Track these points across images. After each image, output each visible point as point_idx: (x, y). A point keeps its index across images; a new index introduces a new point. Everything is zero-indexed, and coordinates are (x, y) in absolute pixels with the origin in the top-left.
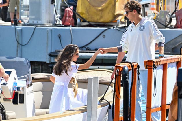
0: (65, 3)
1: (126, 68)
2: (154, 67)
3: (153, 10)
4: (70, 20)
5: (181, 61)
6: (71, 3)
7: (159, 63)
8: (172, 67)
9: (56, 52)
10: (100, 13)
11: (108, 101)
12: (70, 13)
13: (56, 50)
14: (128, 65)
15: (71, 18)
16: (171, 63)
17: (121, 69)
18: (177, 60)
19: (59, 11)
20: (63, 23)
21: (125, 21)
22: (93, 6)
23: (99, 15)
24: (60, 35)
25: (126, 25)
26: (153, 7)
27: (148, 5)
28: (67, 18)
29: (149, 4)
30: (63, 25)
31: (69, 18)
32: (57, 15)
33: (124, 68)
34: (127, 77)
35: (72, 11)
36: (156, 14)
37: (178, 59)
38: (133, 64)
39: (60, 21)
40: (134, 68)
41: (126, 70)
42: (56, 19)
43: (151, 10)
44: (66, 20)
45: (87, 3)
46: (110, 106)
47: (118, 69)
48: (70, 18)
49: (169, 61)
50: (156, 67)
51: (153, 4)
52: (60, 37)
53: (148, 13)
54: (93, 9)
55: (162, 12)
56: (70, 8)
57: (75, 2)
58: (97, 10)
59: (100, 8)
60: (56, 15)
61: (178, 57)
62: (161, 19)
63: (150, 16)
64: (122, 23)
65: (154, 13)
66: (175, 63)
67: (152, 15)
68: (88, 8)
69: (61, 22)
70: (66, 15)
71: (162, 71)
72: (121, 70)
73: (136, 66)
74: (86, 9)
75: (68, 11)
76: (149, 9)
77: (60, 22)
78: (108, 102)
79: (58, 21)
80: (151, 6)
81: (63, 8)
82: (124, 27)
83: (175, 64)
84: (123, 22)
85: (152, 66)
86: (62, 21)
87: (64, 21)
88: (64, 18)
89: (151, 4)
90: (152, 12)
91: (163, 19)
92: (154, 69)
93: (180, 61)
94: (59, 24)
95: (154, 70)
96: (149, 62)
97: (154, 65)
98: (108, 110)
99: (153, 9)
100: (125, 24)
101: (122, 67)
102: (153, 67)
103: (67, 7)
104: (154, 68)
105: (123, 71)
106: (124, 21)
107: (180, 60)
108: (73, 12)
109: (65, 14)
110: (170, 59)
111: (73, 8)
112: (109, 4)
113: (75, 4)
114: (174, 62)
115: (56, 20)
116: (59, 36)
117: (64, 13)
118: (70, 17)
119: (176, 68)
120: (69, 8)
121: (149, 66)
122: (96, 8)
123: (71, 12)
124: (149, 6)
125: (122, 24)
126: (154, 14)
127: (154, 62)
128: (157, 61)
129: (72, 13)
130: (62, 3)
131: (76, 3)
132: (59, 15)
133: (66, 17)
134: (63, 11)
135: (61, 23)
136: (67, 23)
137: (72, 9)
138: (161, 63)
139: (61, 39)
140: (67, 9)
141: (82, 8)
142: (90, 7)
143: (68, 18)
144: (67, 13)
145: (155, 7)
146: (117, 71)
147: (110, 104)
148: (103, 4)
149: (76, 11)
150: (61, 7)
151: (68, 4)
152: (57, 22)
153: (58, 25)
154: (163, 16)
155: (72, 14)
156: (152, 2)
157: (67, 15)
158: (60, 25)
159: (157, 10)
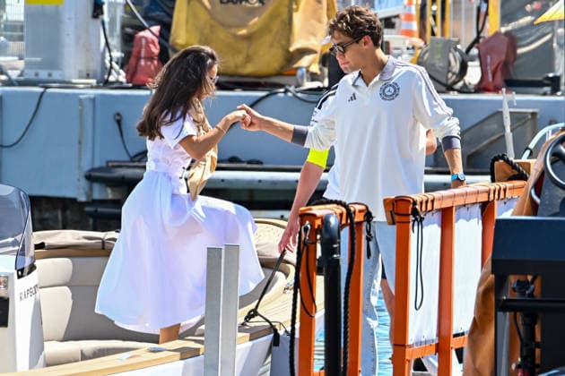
0: (134, 16)
1: (333, 221)
2: (416, 219)
3: (408, 37)
4: (153, 68)
5: (496, 202)
6: (154, 14)
7: (429, 208)
8: (468, 219)
9: (108, 166)
10: (243, 46)
11: (271, 320)
12: (151, 46)
13: (108, 162)
14: (338, 211)
15: (156, 62)
16: (465, 205)
17: (318, 222)
18: (483, 198)
19: (115, 41)
20: (130, 78)
21: (321, 70)
22: (223, 25)
23: (239, 52)
24: (118, 114)
25: (326, 83)
26: (409, 28)
27: (393, 20)
28: (143, 62)
29: (397, 16)
30: (130, 85)
31: (149, 63)
32: (110, 51)
33: (325, 221)
34: (335, 246)
35: (156, 40)
36: (420, 48)
37: (486, 195)
38: (352, 209)
39: (121, 71)
40: (356, 220)
41: (331, 226)
42: (108, 65)
43: (403, 37)
44: (139, 68)
45: (204, 16)
46: (277, 336)
47: (307, 222)
48: (152, 62)
49: (460, 201)
50: (422, 219)
51: (409, 18)
52: (119, 122)
53: (392, 45)
54: (222, 34)
55: (437, 43)
56: (152, 32)
57: (165, 12)
58: (235, 36)
59: (243, 32)
60: (107, 54)
61: (487, 189)
62: (433, 65)
63: (400, 55)
64: (313, 77)
65: (411, 47)
66: (478, 205)
67: (405, 50)
68: (206, 31)
69: (123, 73)
70: (139, 52)
71: (439, 230)
72: (316, 227)
73: (363, 214)
74: (202, 33)
75: (144, 41)
76: (397, 34)
77: (119, 74)
78: (270, 323)
79: (113, 71)
80: (401, 24)
81: (129, 30)
82: (319, 89)
83: (477, 210)
84: (316, 74)
85: (408, 215)
86: (127, 72)
87: (131, 72)
88: (132, 61)
89: (402, 17)
90: (404, 43)
91: (441, 65)
92: (416, 223)
93: (493, 201)
94: (117, 82)
95: (416, 228)
96: (399, 203)
97: (415, 212)
98: (270, 347)
99: (409, 33)
100: (322, 81)
101: (321, 217)
102: (412, 218)
103: (143, 28)
104: (414, 221)
105: (323, 230)
106: (319, 72)
107: (492, 196)
108: (159, 43)
109: (135, 50)
110: (462, 195)
111: (161, 32)
112: (274, 16)
113: (166, 19)
114: (474, 204)
115: (106, 68)
116: (118, 118)
117: (132, 46)
118: (150, 58)
119: (480, 222)
120: (147, 31)
121: (399, 215)
122: (233, 30)
123: (153, 42)
124: (397, 25)
125: (313, 80)
126: (413, 48)
127: (415, 203)
128: (425, 199)
129: (158, 47)
130: (126, 16)
131: (171, 16)
132: (117, 54)
133: (139, 59)
134: (128, 39)
135: (122, 77)
136: (140, 77)
137: (158, 34)
138: (437, 206)
139: (123, 127)
140: (142, 34)
141: (187, 31)
142: (212, 26)
143: (146, 62)
144: (141, 48)
145: (415, 26)
146: (306, 229)
147: (275, 331)
148: (254, 17)
149: (171, 39)
150: (123, 27)
151: (145, 18)
152: (110, 74)
153: (112, 83)
154: (439, 56)
155: (156, 50)
156: (406, 11)
157: (143, 53)
158: (121, 83)
159: (422, 35)
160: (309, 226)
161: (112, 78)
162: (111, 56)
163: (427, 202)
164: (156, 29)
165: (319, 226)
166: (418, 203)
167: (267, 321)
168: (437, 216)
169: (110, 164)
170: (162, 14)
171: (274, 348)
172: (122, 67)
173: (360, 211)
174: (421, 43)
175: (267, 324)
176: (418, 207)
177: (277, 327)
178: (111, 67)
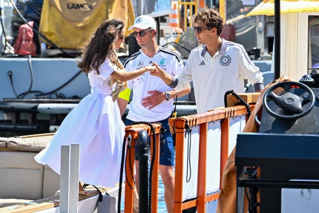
0: (19, 16)
1: (144, 134)
2: (187, 131)
3: (173, 27)
4: (29, 45)
5: (229, 119)
6: (30, 15)
7: (194, 124)
8: (214, 129)
9: (4, 101)
10: (81, 33)
12: (29, 33)
13: (4, 99)
14: (146, 128)
15: (31, 42)
16: (212, 121)
17: (136, 135)
18: (222, 117)
20: (17, 50)
21: (125, 46)
22: (69, 21)
23: (78, 36)
24: (10, 72)
25: (127, 53)
26: (175, 22)
27: (165, 18)
28: (24, 42)
29: (167, 16)
30: (17, 55)
31: (27, 43)
32: (5, 36)
33: (140, 134)
34: (145, 149)
35: (31, 30)
36: (181, 34)
37: (224, 115)
38: (154, 127)
40: (156, 133)
41: (143, 137)
42: (4, 44)
43: (171, 27)
44: (22, 46)
45: (58, 16)
46: (101, 196)
47: (130, 135)
48: (29, 42)
49: (210, 119)
50: (191, 131)
51: (174, 16)
52: (10, 76)
53: (165, 32)
54: (69, 26)
55: (190, 31)
56: (29, 25)
57: (36, 13)
58: (76, 27)
59: (81, 25)
60: (4, 38)
61: (224, 111)
62: (188, 43)
63: (169, 37)
64: (121, 50)
65: (175, 33)
66: (219, 121)
67: (172, 35)
68: (60, 24)
69: (12, 49)
70: (22, 37)
71: (199, 136)
72: (135, 138)
73: (159, 129)
74: (58, 26)
75: (24, 30)
76: (167, 25)
77: (10, 49)
78: (97, 188)
79: (7, 48)
80: (170, 20)
81: (16, 24)
82: (124, 57)
83: (218, 123)
84: (122, 48)
85: (183, 128)
86: (15, 48)
87: (18, 47)
88: (18, 41)
89: (171, 16)
90: (172, 31)
91: (193, 43)
92: (187, 133)
93: (227, 119)
94: (9, 53)
95: (187, 136)
96: (178, 122)
97: (187, 127)
98: (97, 203)
99: (174, 25)
100: (125, 52)
101: (138, 132)
102: (185, 130)
103: (23, 23)
104: (186, 132)
105: (139, 140)
106: (124, 47)
107: (227, 115)
108: (33, 31)
109: (19, 35)
110: (211, 116)
111: (34, 25)
112: (98, 16)
113: (37, 18)
114: (217, 120)
115: (3, 46)
116: (10, 74)
117: (18, 33)
118: (28, 40)
119: (220, 130)
120: (26, 24)
121: (176, 128)
122: (75, 24)
123: (30, 31)
124: (167, 21)
125: (120, 52)
126: (177, 34)
127: (187, 122)
128: (192, 119)
129: (32, 33)
130: (14, 16)
131: (40, 16)
132: (9, 37)
133: (21, 40)
134: (16, 29)
135: (12, 51)
136: (23, 51)
137: (32, 26)
138: (198, 123)
139: (13, 79)
140: (23, 26)
141: (49, 25)
142: (63, 22)
143: (25, 42)
144: (22, 34)
145: (177, 21)
146: (129, 139)
147: (100, 193)
148: (87, 16)
149: (40, 29)
150: (13, 22)
151: (25, 17)
152: (5, 49)
153: (7, 54)
154: (191, 38)
155: (31, 35)
156: (173, 13)
157: (24, 37)
158: (12, 54)
160: (131, 137)
161: (6, 52)
162: (6, 39)
163: (193, 121)
164: (31, 23)
165: (136, 137)
166: (188, 121)
167: (96, 188)
168: (198, 128)
169: (6, 100)
170: (35, 15)
171: (99, 203)
172: (12, 45)
173: (158, 128)
174: (181, 31)
175: (96, 189)
176: (188, 124)
177: (101, 191)
178: (6, 45)
